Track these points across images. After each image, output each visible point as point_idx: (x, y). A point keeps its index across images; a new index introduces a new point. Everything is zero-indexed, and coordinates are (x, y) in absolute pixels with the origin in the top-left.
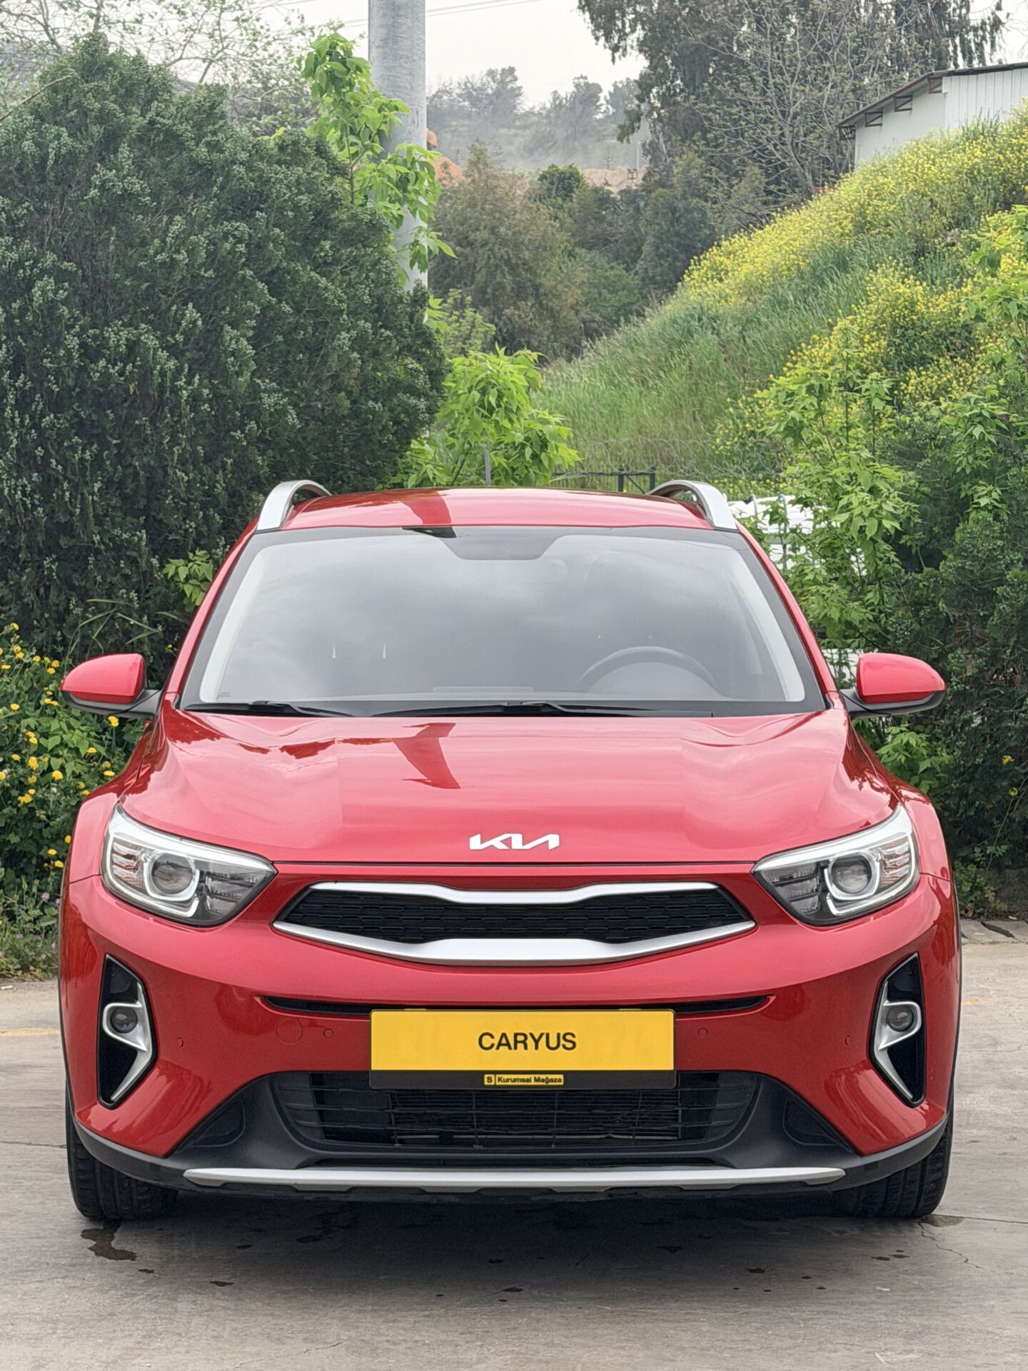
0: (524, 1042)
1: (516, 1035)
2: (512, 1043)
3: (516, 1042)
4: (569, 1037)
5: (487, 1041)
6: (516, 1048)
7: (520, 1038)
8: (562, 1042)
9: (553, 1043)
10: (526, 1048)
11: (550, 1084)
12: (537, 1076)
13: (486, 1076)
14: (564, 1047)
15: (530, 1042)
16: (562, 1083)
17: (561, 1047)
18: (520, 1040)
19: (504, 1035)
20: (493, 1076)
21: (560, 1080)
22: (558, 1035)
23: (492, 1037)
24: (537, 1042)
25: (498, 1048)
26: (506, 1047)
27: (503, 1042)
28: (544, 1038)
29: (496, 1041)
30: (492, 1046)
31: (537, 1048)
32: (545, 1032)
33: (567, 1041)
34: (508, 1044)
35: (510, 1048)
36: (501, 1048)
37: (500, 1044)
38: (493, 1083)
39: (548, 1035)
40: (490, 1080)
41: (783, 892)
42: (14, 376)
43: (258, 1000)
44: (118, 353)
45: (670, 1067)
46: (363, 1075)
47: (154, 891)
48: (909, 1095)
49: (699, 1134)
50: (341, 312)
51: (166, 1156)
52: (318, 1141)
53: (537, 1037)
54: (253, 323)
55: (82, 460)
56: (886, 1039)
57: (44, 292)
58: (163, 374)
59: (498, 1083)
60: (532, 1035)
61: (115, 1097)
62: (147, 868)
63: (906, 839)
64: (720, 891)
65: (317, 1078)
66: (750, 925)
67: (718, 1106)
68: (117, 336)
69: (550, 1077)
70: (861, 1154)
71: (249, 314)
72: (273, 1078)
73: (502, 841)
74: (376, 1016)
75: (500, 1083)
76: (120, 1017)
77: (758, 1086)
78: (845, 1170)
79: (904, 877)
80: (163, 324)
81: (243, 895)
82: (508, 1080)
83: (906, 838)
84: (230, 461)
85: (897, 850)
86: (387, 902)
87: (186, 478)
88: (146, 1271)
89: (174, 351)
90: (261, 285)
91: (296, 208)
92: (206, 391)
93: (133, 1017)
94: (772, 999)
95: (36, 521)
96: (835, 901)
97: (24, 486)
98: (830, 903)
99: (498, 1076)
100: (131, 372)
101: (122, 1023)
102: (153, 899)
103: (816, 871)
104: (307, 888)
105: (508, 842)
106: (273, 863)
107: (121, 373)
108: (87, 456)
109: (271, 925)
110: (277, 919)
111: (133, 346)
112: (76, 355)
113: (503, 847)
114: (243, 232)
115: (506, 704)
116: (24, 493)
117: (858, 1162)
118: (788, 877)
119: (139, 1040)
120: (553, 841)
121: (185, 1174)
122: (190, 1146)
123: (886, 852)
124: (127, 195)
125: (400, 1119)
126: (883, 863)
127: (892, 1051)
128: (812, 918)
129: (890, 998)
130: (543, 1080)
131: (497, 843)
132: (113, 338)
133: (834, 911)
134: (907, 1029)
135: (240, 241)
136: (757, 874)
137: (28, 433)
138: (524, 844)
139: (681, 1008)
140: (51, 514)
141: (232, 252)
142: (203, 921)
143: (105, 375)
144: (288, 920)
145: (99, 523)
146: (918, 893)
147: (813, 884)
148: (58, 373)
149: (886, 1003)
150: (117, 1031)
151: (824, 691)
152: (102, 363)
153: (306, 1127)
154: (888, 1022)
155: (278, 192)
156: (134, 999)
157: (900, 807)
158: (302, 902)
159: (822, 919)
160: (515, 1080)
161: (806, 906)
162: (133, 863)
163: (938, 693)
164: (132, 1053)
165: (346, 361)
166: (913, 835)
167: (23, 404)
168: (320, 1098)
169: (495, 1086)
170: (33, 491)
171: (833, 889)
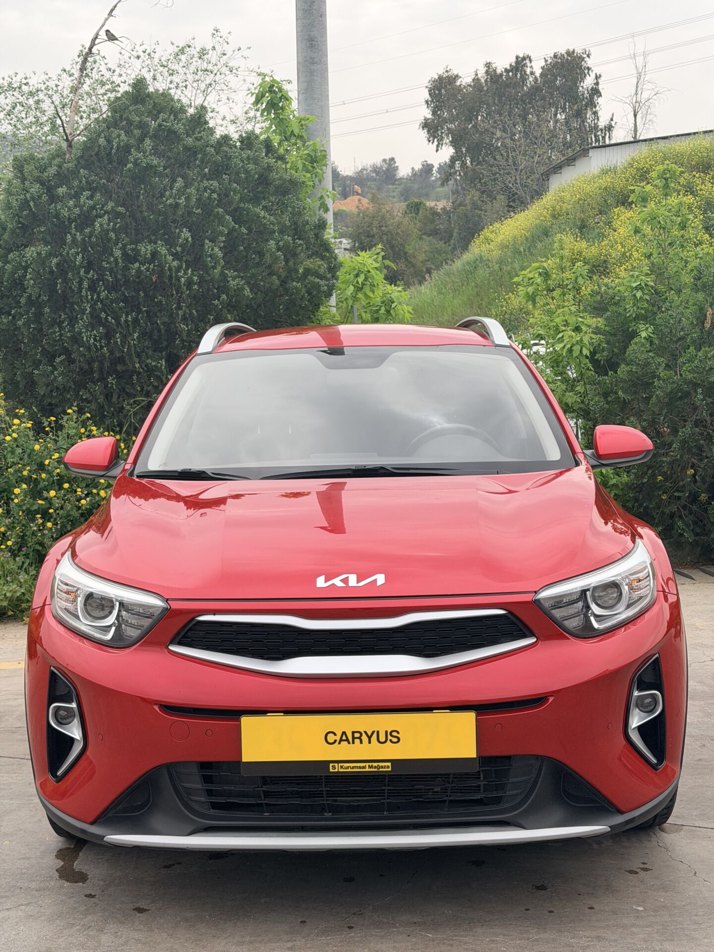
0: (360, 738)
1: (353, 733)
2: (350, 739)
3: (354, 738)
4: (394, 734)
5: (331, 738)
6: (353, 743)
7: (357, 735)
8: (389, 737)
9: (382, 739)
10: (361, 742)
11: (381, 770)
12: (371, 764)
13: (331, 765)
14: (391, 741)
15: (364, 738)
16: (390, 769)
17: (388, 741)
18: (357, 736)
19: (344, 733)
20: (336, 765)
21: (388, 767)
22: (386, 732)
23: (335, 734)
24: (370, 738)
25: (339, 743)
26: (346, 742)
27: (344, 738)
28: (375, 734)
29: (338, 738)
30: (335, 741)
31: (370, 742)
32: (376, 730)
33: (393, 737)
34: (347, 740)
35: (349, 743)
36: (342, 742)
37: (341, 740)
38: (336, 770)
39: (378, 732)
40: (334, 767)
41: (558, 614)
42: (87, 272)
43: (156, 708)
44: (146, 258)
45: (475, 756)
46: (237, 764)
47: (87, 619)
48: (654, 761)
49: (497, 801)
50: (274, 232)
51: (92, 823)
52: (206, 812)
53: (369, 734)
54: (224, 239)
55: (126, 321)
56: (637, 720)
57: (101, 225)
59: (340, 770)
60: (365, 732)
61: (59, 773)
62: (80, 600)
63: (645, 568)
64: (510, 616)
65: (205, 766)
66: (532, 640)
67: (511, 780)
69: (381, 764)
70: (622, 812)
71: (221, 233)
72: (171, 768)
73: (341, 581)
74: (245, 721)
75: (342, 770)
76: (62, 713)
77: (541, 765)
78: (610, 827)
79: (646, 596)
80: (170, 242)
81: (147, 623)
82: (348, 768)
83: (646, 566)
84: (212, 317)
85: (641, 575)
86: (254, 629)
87: (186, 329)
88: (90, 896)
90: (227, 217)
91: (247, 172)
92: (195, 278)
93: (70, 714)
94: (551, 699)
95: (103, 355)
96: (596, 616)
97: (95, 336)
98: (592, 619)
99: (340, 764)
100: (153, 269)
101: (64, 718)
102: (84, 625)
103: (581, 595)
104: (193, 619)
105: (345, 581)
106: (167, 600)
107: (148, 269)
108: (129, 318)
109: (167, 647)
110: (172, 642)
111: (155, 254)
112: (120, 261)
113: (342, 585)
114: (215, 187)
115: (354, 468)
116: (95, 340)
117: (619, 819)
118: (559, 602)
119: (75, 731)
120: (380, 579)
121: (105, 839)
122: (111, 814)
123: (632, 578)
124: (150, 167)
125: (267, 794)
126: (629, 585)
127: (640, 728)
128: (578, 633)
129: (640, 689)
130: (375, 767)
131: (337, 582)
132: (143, 249)
133: (596, 625)
134: (652, 711)
136: (538, 601)
137: (96, 304)
138: (358, 582)
139: (481, 708)
140: (111, 352)
141: (209, 198)
142: (119, 643)
143: (139, 270)
144: (180, 643)
145: (138, 355)
146: (655, 609)
147: (580, 604)
148: (111, 270)
149: (636, 693)
150: (60, 723)
151: (574, 452)
152: (137, 265)
153: (196, 801)
154: (637, 706)
155: (235, 163)
156: (70, 702)
157: (638, 540)
158: (190, 629)
159: (587, 633)
160: (353, 768)
161: (573, 624)
162: (71, 597)
163: (648, 451)
164: (72, 740)
165: (274, 257)
166: (651, 564)
167: (93, 288)
168: (207, 779)
169: (338, 772)
170: (101, 338)
171: (594, 608)
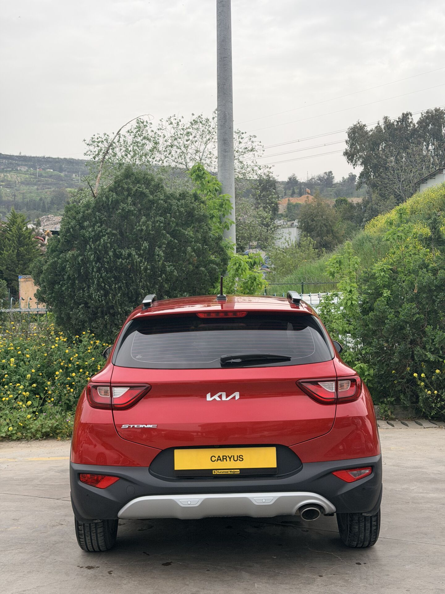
58: (136, 262)
68: (125, 252)
89: (140, 255)
135: (162, 222)
